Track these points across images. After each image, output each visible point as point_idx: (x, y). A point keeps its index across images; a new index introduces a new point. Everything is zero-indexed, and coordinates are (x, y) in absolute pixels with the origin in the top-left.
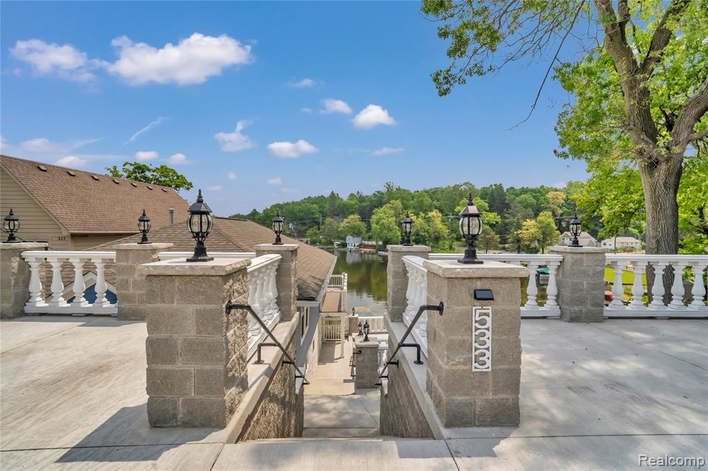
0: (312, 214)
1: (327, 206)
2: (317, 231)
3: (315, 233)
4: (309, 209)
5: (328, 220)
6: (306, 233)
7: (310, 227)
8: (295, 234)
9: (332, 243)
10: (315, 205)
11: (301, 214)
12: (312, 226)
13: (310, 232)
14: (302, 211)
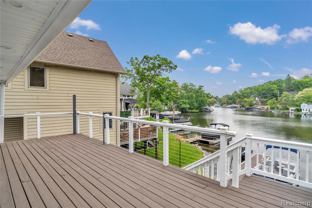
0: (272, 91)
1: (284, 85)
2: (276, 101)
3: (274, 102)
4: (269, 88)
5: (285, 93)
6: (267, 102)
7: (270, 99)
8: (260, 104)
9: (288, 109)
10: (274, 85)
11: (264, 91)
12: (272, 98)
13: (270, 102)
14: (264, 90)
